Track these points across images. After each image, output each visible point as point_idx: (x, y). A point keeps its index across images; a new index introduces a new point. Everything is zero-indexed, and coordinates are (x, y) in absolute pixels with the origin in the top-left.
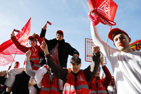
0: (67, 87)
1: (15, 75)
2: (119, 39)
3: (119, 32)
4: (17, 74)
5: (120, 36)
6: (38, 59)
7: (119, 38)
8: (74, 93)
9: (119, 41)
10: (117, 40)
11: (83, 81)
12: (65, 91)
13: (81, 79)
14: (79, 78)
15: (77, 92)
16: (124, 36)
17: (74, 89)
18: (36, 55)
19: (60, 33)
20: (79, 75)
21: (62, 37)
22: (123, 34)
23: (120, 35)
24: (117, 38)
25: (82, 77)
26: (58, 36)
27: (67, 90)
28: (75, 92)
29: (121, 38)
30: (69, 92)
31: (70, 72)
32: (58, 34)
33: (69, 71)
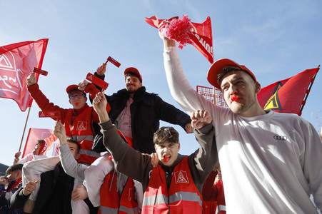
0: (149, 198)
1: (40, 173)
2: (231, 85)
3: (233, 69)
4: (44, 171)
5: (235, 77)
6: (89, 138)
7: (232, 82)
8: (163, 210)
9: (230, 90)
10: (227, 86)
11: (186, 182)
12: (146, 207)
13: (181, 178)
14: (177, 175)
15: (169, 208)
16: (242, 78)
17: (163, 202)
18: (85, 129)
19: (133, 73)
20: (176, 168)
21: (138, 81)
22: (242, 72)
23: (234, 75)
24: (227, 83)
25: (184, 174)
26: (129, 80)
27: (149, 204)
28: (165, 209)
29: (237, 84)
30: (152, 209)
31: (156, 162)
32: (129, 78)
33: (152, 160)
